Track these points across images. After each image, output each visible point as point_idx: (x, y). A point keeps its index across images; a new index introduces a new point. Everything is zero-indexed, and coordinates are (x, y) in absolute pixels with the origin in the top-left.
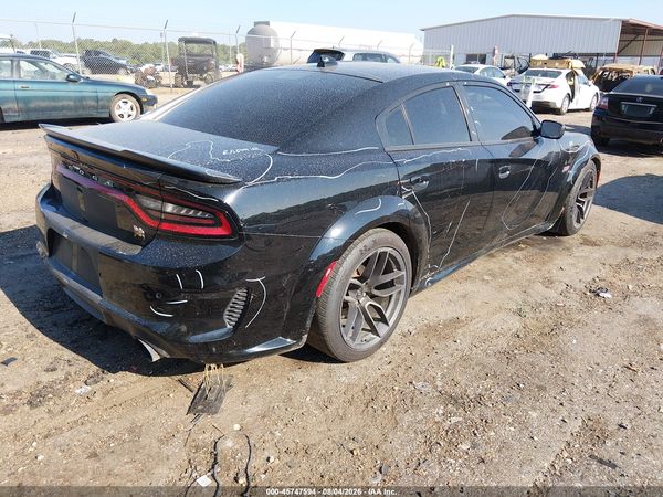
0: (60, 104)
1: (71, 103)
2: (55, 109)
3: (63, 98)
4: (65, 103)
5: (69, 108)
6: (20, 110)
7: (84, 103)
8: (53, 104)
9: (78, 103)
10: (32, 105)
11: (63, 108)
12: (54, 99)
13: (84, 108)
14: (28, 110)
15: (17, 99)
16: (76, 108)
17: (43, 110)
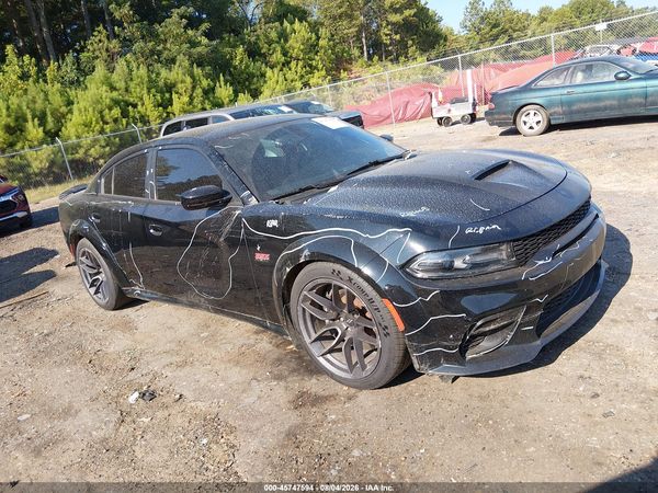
0: (602, 104)
1: (615, 103)
2: (597, 109)
3: (607, 98)
4: (608, 103)
5: (611, 108)
6: (564, 113)
7: (630, 100)
8: (596, 105)
9: (623, 102)
10: (575, 108)
11: (605, 108)
12: (598, 99)
13: (629, 106)
14: (571, 113)
15: (562, 104)
16: (620, 107)
17: (585, 111)
